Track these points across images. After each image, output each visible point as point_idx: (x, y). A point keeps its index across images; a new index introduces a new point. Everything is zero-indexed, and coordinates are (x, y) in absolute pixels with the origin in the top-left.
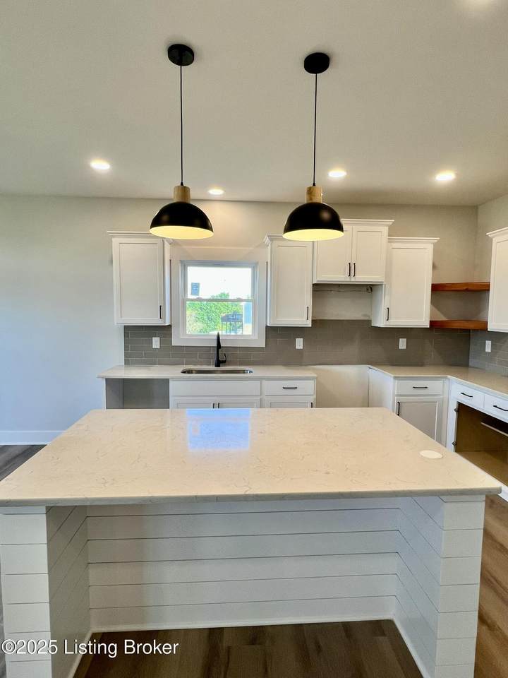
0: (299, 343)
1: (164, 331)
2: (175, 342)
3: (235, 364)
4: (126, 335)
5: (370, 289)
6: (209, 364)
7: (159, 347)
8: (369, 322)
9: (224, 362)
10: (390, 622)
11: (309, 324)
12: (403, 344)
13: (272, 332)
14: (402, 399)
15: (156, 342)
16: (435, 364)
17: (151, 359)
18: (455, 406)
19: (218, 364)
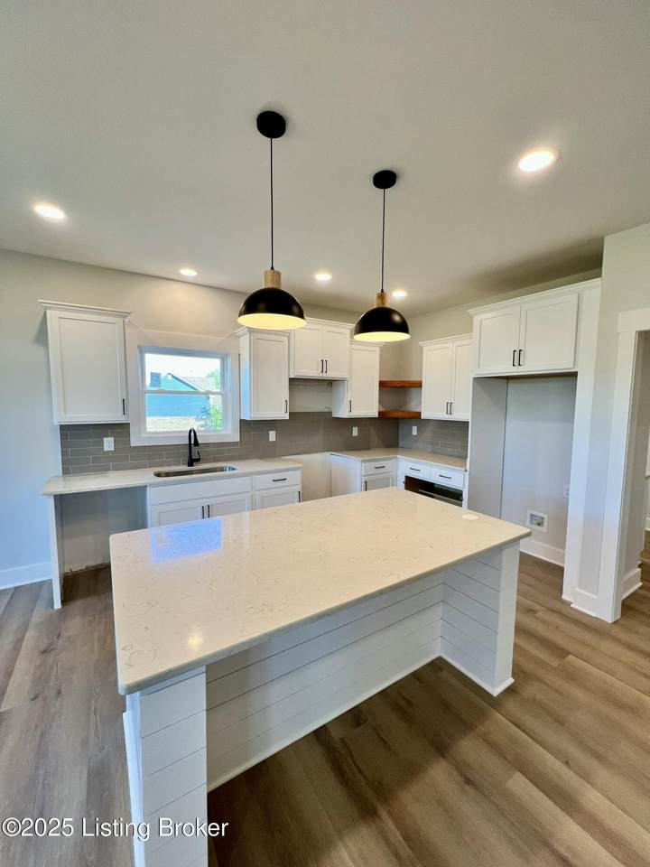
0: (272, 436)
1: (119, 430)
2: (134, 442)
3: (208, 461)
4: (63, 436)
5: (330, 383)
6: (178, 465)
7: (113, 449)
8: (330, 413)
9: (198, 460)
10: (440, 659)
11: (287, 417)
12: (355, 432)
13: (246, 425)
14: (367, 479)
15: (109, 444)
16: (379, 447)
17: (104, 465)
18: (404, 480)
19: (191, 462)
